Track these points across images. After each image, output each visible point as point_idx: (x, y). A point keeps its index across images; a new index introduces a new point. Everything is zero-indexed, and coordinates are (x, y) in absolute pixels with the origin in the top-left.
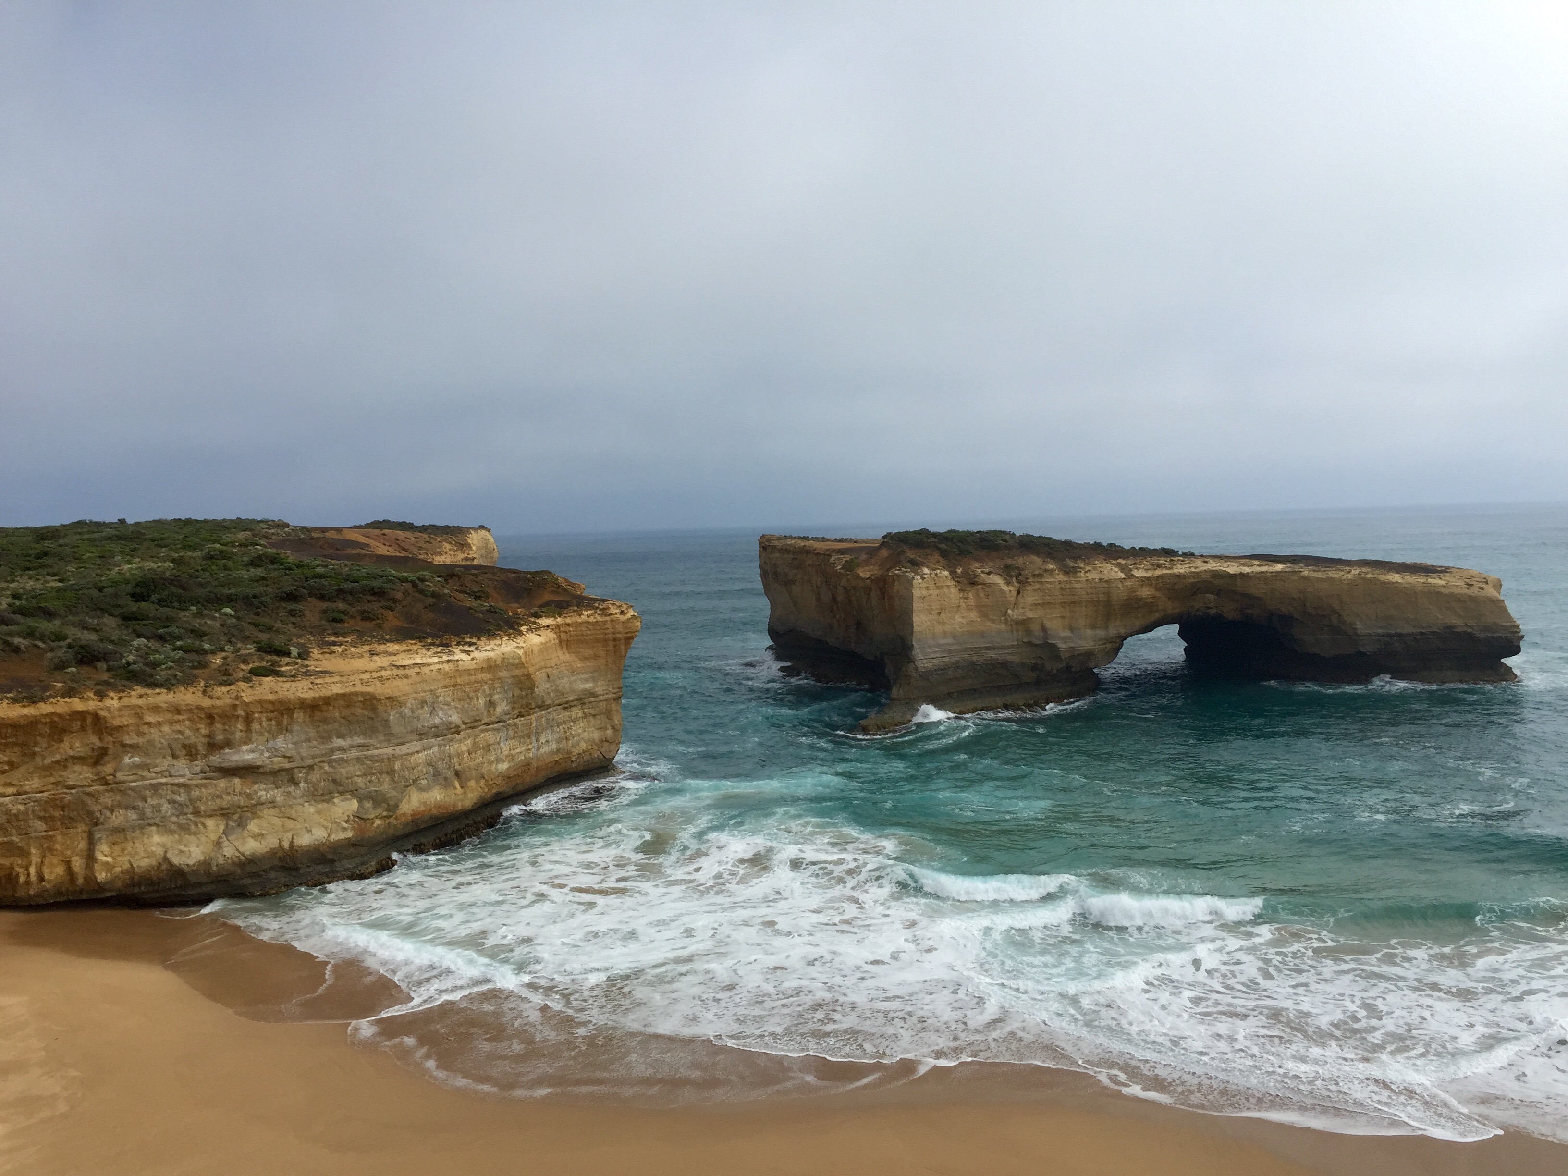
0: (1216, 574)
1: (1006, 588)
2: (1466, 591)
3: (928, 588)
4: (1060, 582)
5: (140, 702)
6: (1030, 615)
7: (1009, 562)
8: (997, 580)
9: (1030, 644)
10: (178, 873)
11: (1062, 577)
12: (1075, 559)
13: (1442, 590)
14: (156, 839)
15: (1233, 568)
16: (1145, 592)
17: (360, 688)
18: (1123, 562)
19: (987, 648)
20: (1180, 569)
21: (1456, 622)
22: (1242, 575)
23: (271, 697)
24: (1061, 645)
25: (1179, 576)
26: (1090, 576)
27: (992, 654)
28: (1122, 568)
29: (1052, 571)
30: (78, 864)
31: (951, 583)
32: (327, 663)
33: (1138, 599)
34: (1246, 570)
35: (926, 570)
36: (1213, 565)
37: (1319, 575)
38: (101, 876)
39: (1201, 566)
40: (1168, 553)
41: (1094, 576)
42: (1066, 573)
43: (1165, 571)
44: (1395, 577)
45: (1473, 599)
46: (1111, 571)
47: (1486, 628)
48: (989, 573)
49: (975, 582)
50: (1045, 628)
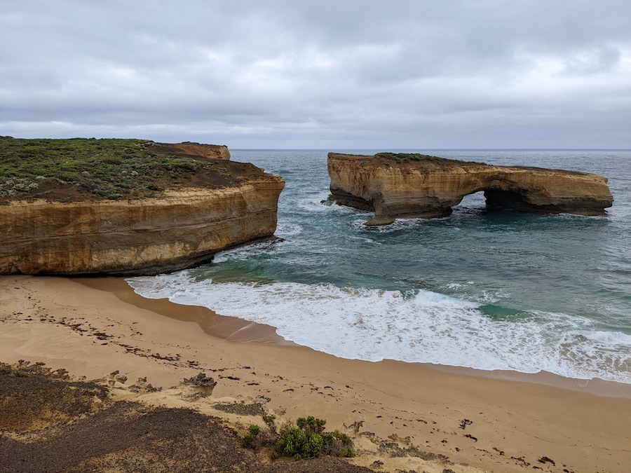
0: (500, 173)
1: (420, 176)
2: (594, 182)
3: (391, 175)
4: (441, 174)
5: (106, 204)
6: (430, 186)
7: (422, 165)
8: (417, 172)
9: (428, 197)
10: (122, 266)
11: (442, 172)
12: (448, 165)
13: (585, 182)
14: (113, 253)
15: (507, 171)
16: (473, 179)
17: (184, 203)
18: (465, 167)
19: (411, 198)
20: (487, 171)
21: (589, 194)
22: (510, 173)
23: (152, 205)
24: (440, 198)
25: (486, 173)
26: (453, 172)
27: (413, 200)
28: (465, 169)
29: (439, 170)
30: (86, 261)
31: (400, 173)
32: (171, 193)
33: (470, 182)
34: (512, 172)
35: (391, 168)
36: (499, 170)
37: (539, 175)
38: (95, 265)
40: (483, 164)
41: (455, 172)
42: (444, 171)
43: (481, 171)
44: (568, 176)
46: (461, 171)
47: (600, 197)
48: (415, 170)
49: (409, 173)
50: (434, 191)
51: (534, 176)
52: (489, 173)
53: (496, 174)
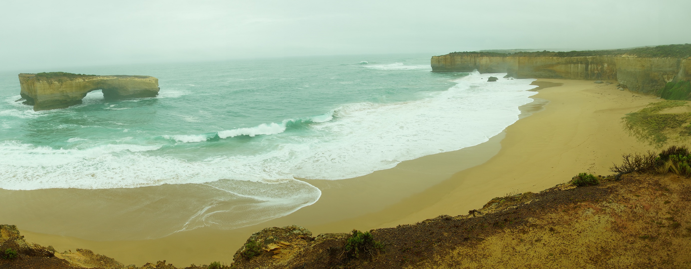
0: (101, 80)
1: (58, 84)
2: (149, 82)
3: (41, 85)
4: (70, 83)
6: (64, 90)
7: (60, 78)
8: (56, 82)
9: (64, 96)
11: (70, 82)
12: (73, 78)
13: (145, 82)
15: (105, 79)
16: (87, 84)
18: (84, 78)
19: (54, 97)
20: (94, 79)
21: (147, 88)
22: (107, 80)
24: (70, 96)
26: (76, 81)
27: (55, 98)
28: (83, 79)
29: (68, 80)
31: (47, 84)
34: (108, 79)
35: (41, 81)
36: (101, 78)
39: (99, 78)
40: (93, 76)
41: (77, 81)
42: (71, 81)
43: (91, 80)
44: (137, 79)
45: (150, 83)
46: (81, 80)
47: (152, 89)
48: (55, 81)
49: (52, 83)
50: (67, 92)
51: (120, 80)
52: (95, 81)
53: (100, 81)
